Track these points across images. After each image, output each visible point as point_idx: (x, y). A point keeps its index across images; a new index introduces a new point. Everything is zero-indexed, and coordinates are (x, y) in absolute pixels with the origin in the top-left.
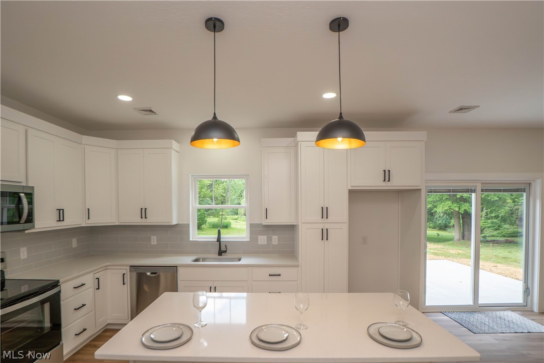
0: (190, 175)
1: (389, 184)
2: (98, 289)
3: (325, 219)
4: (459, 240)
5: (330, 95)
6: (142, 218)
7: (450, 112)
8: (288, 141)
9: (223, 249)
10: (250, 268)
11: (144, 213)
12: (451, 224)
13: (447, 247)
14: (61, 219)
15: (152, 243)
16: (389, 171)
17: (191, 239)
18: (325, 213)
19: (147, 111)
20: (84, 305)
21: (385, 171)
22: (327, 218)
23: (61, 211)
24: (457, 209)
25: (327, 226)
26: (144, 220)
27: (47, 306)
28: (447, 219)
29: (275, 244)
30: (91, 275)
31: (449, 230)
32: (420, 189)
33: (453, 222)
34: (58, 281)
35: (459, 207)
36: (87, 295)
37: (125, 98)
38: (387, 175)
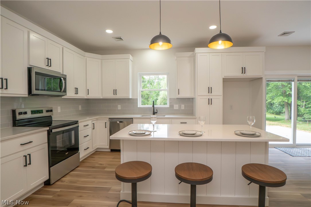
0: (138, 73)
1: (245, 75)
2: (94, 129)
3: (210, 94)
4: (288, 120)
5: (213, 27)
6: (114, 94)
7: (278, 36)
8: (190, 54)
9: (155, 111)
10: (170, 120)
11: (115, 92)
12: (283, 111)
13: (280, 123)
14: (77, 93)
15: (118, 109)
16: (245, 68)
17: (138, 107)
18: (210, 90)
19: (118, 38)
20: (88, 136)
21: (242, 68)
22: (211, 93)
23: (77, 89)
24: (286, 101)
25: (211, 97)
26: (115, 95)
27: (73, 132)
28: (281, 108)
29: (183, 109)
30: (91, 121)
31: (282, 115)
32: (262, 78)
33: (284, 110)
34: (78, 121)
35: (288, 100)
36: (88, 131)
37: (109, 31)
38: (244, 70)
